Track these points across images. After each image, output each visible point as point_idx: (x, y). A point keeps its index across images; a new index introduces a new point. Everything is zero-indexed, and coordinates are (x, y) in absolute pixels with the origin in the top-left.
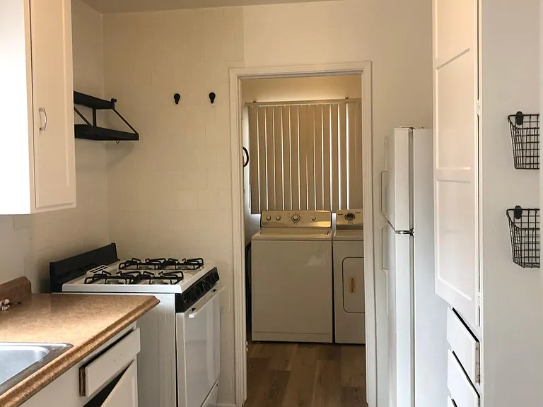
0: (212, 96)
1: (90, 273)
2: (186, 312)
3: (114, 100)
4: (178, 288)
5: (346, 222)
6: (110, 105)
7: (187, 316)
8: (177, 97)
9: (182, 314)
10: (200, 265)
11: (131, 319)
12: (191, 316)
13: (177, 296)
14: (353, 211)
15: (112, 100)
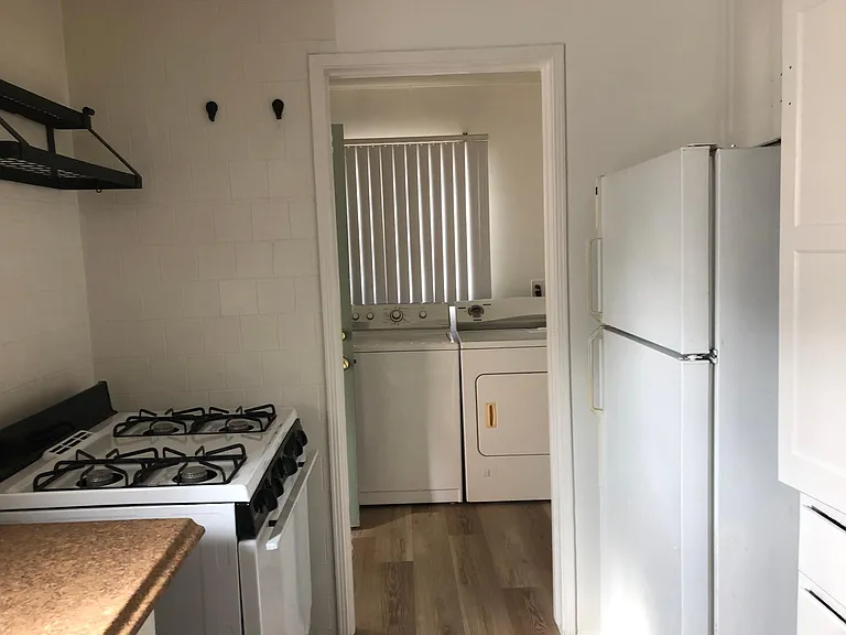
0: (278, 107)
1: (50, 459)
2: (259, 536)
3: (88, 111)
4: (241, 490)
5: (470, 319)
6: (80, 120)
7: (261, 544)
8: (212, 109)
9: (251, 543)
10: (272, 417)
11: (137, 615)
12: (272, 545)
13: (240, 508)
14: (480, 303)
15: (86, 109)
